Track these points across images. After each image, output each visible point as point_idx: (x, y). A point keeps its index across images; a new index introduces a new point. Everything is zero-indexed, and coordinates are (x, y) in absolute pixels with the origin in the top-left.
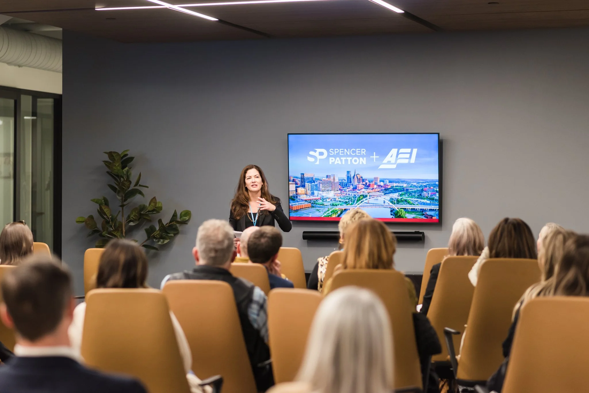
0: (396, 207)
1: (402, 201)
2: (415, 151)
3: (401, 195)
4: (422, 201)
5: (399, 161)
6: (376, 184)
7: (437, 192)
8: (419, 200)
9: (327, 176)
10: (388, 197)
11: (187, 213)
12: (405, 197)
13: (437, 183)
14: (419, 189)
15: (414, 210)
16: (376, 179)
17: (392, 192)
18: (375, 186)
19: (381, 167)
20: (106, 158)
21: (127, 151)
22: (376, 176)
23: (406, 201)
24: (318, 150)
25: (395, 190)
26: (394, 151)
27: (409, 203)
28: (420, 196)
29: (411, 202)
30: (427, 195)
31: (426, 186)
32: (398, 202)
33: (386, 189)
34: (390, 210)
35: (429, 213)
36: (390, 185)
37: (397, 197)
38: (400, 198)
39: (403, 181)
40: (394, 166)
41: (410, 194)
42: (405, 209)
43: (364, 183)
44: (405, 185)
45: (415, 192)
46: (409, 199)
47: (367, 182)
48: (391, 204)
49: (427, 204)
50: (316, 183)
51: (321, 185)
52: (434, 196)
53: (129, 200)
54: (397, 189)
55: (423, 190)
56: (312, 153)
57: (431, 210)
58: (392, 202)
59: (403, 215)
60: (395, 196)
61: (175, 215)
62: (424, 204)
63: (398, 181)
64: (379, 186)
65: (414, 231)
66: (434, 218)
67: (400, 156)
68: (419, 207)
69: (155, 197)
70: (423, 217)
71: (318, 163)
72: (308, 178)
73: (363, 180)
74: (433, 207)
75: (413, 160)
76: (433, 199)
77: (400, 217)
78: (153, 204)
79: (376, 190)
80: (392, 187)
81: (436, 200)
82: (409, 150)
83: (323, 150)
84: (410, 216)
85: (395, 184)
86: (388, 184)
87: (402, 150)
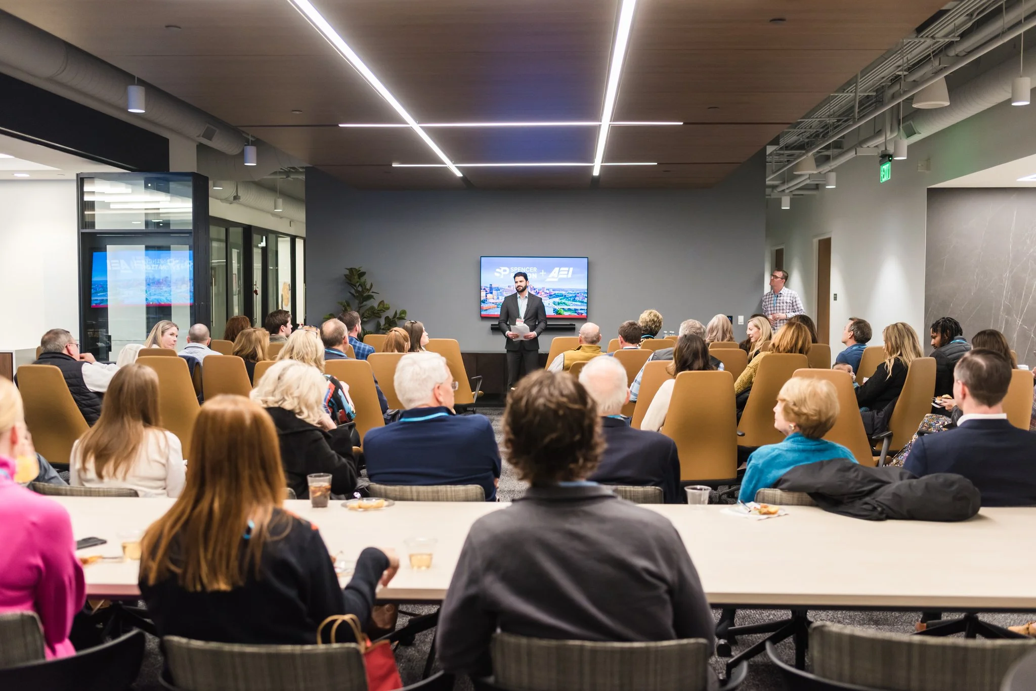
0: (557, 307)
1: (562, 303)
2: (571, 269)
3: (561, 299)
4: (576, 303)
5: (561, 276)
6: (543, 291)
7: (586, 297)
8: (574, 303)
9: (509, 286)
10: (552, 300)
11: (404, 312)
12: (563, 301)
13: (586, 291)
14: (574, 295)
15: (569, 310)
16: (543, 288)
17: (554, 297)
18: (543, 293)
19: (548, 280)
20: (347, 272)
21: (361, 267)
22: (543, 286)
23: (564, 303)
24: (503, 268)
25: (557, 296)
26: (557, 269)
27: (566, 305)
28: (574, 300)
29: (568, 304)
30: (579, 299)
31: (578, 293)
32: (559, 304)
33: (551, 295)
34: (553, 309)
35: (580, 311)
36: (553, 293)
37: (558, 301)
38: (560, 301)
39: (563, 290)
40: (557, 280)
41: (567, 298)
42: (563, 309)
43: (535, 291)
44: (563, 293)
45: (571, 297)
46: (567, 302)
47: (537, 290)
48: (554, 305)
49: (579, 305)
50: (500, 291)
51: (504, 292)
52: (583, 300)
53: (365, 303)
54: (558, 295)
55: (576, 296)
56: (498, 270)
57: (581, 309)
58: (554, 304)
59: (562, 313)
60: (557, 300)
61: (396, 313)
62: (577, 305)
63: (559, 290)
64: (546, 293)
65: (569, 324)
66: (583, 315)
67: (560, 273)
68: (573, 307)
69: (382, 301)
70: (576, 314)
71: (502, 277)
72: (495, 288)
73: (534, 289)
74: (583, 308)
75: (570, 276)
76: (583, 302)
77: (560, 314)
78: (381, 306)
79: (544, 296)
80: (555, 294)
81: (585, 303)
82: (567, 269)
83: (506, 268)
84: (567, 314)
85: (557, 292)
86: (552, 291)
87: (562, 269)
